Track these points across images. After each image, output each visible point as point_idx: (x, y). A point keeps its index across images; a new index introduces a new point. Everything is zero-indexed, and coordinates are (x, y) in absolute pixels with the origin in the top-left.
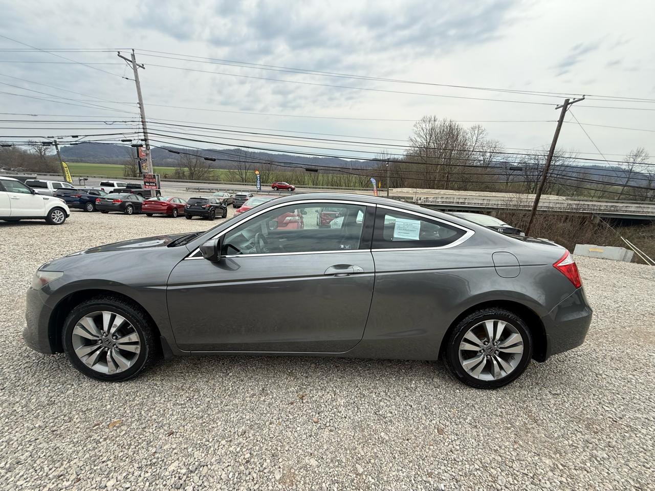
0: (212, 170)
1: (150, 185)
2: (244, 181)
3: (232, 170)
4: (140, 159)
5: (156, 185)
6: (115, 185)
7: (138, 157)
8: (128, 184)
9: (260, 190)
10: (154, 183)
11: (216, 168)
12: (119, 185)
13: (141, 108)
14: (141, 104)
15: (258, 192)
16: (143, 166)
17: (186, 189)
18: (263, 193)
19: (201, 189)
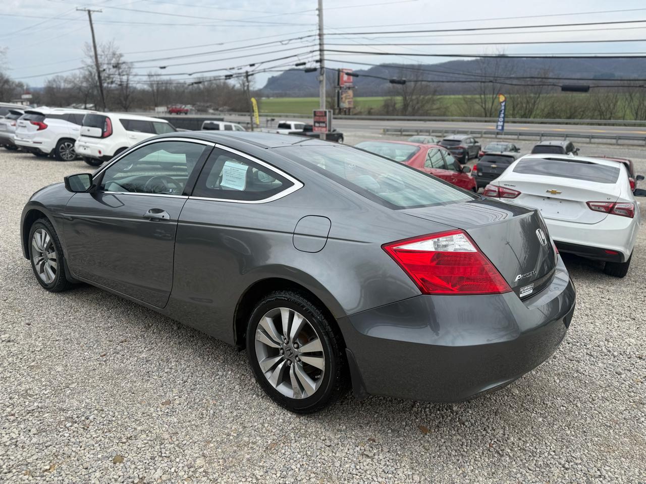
0: (439, 97)
1: (320, 127)
2: (488, 115)
3: (469, 96)
4: (341, 88)
5: (326, 127)
6: (293, 127)
7: (338, 84)
8: (306, 126)
9: (502, 132)
10: (324, 122)
11: (446, 94)
12: (297, 127)
13: (320, 15)
14: (320, 10)
15: (498, 134)
16: (342, 98)
17: (384, 131)
18: (507, 136)
19: (405, 131)
